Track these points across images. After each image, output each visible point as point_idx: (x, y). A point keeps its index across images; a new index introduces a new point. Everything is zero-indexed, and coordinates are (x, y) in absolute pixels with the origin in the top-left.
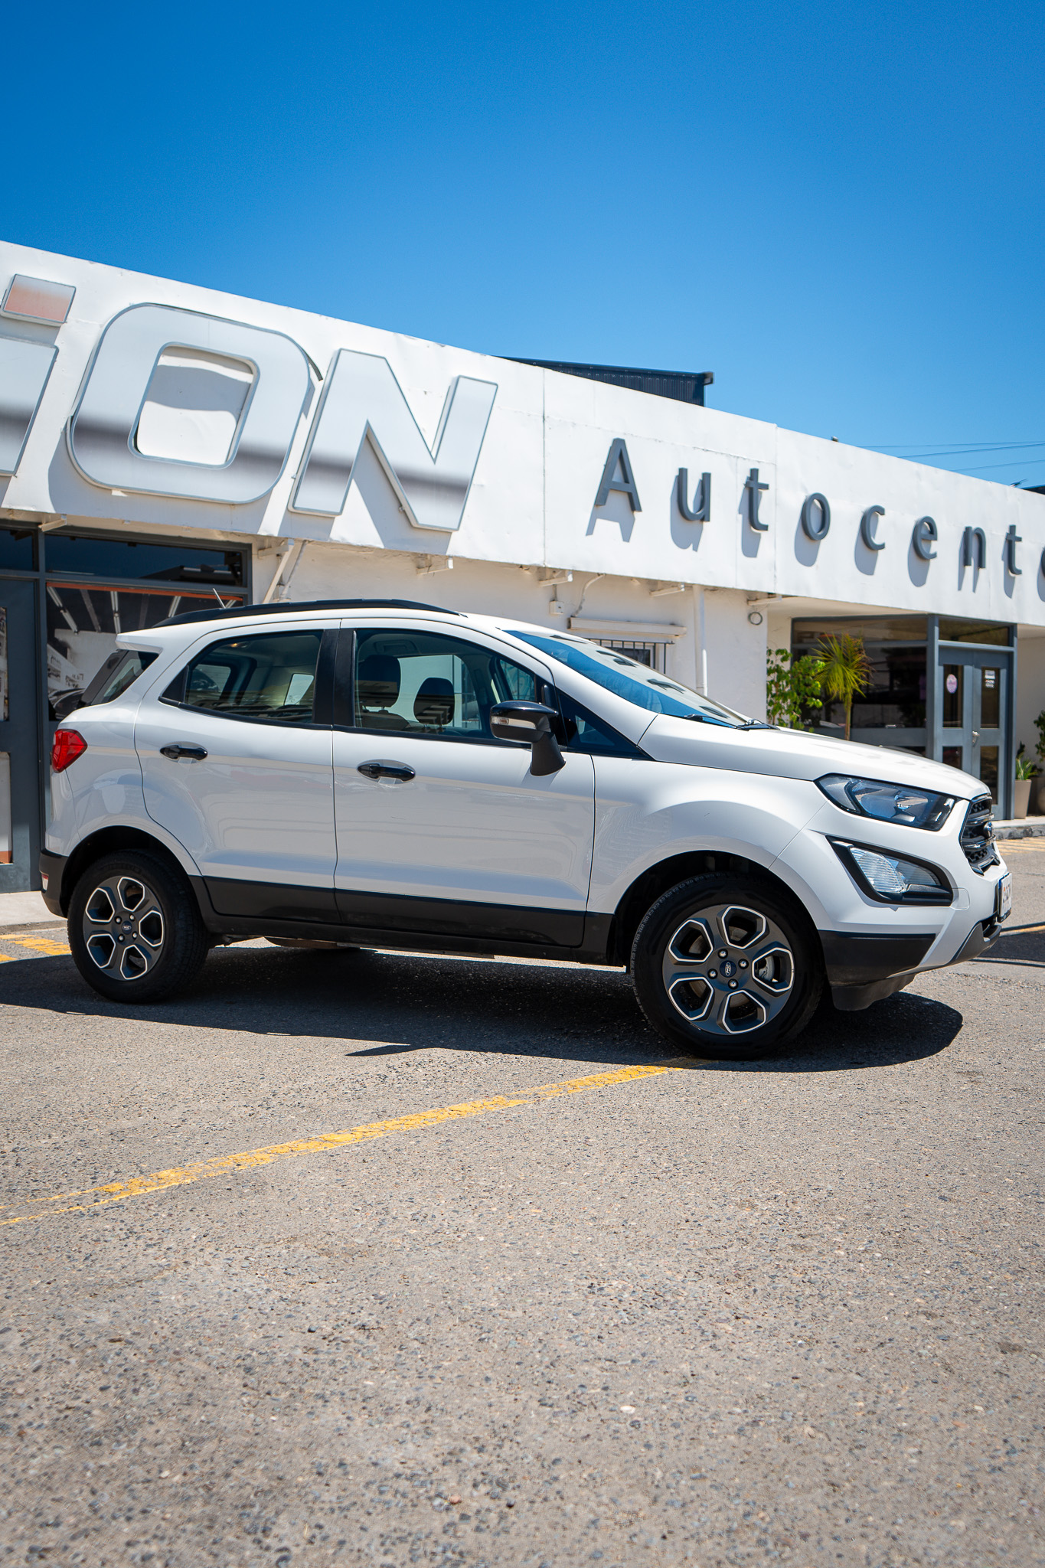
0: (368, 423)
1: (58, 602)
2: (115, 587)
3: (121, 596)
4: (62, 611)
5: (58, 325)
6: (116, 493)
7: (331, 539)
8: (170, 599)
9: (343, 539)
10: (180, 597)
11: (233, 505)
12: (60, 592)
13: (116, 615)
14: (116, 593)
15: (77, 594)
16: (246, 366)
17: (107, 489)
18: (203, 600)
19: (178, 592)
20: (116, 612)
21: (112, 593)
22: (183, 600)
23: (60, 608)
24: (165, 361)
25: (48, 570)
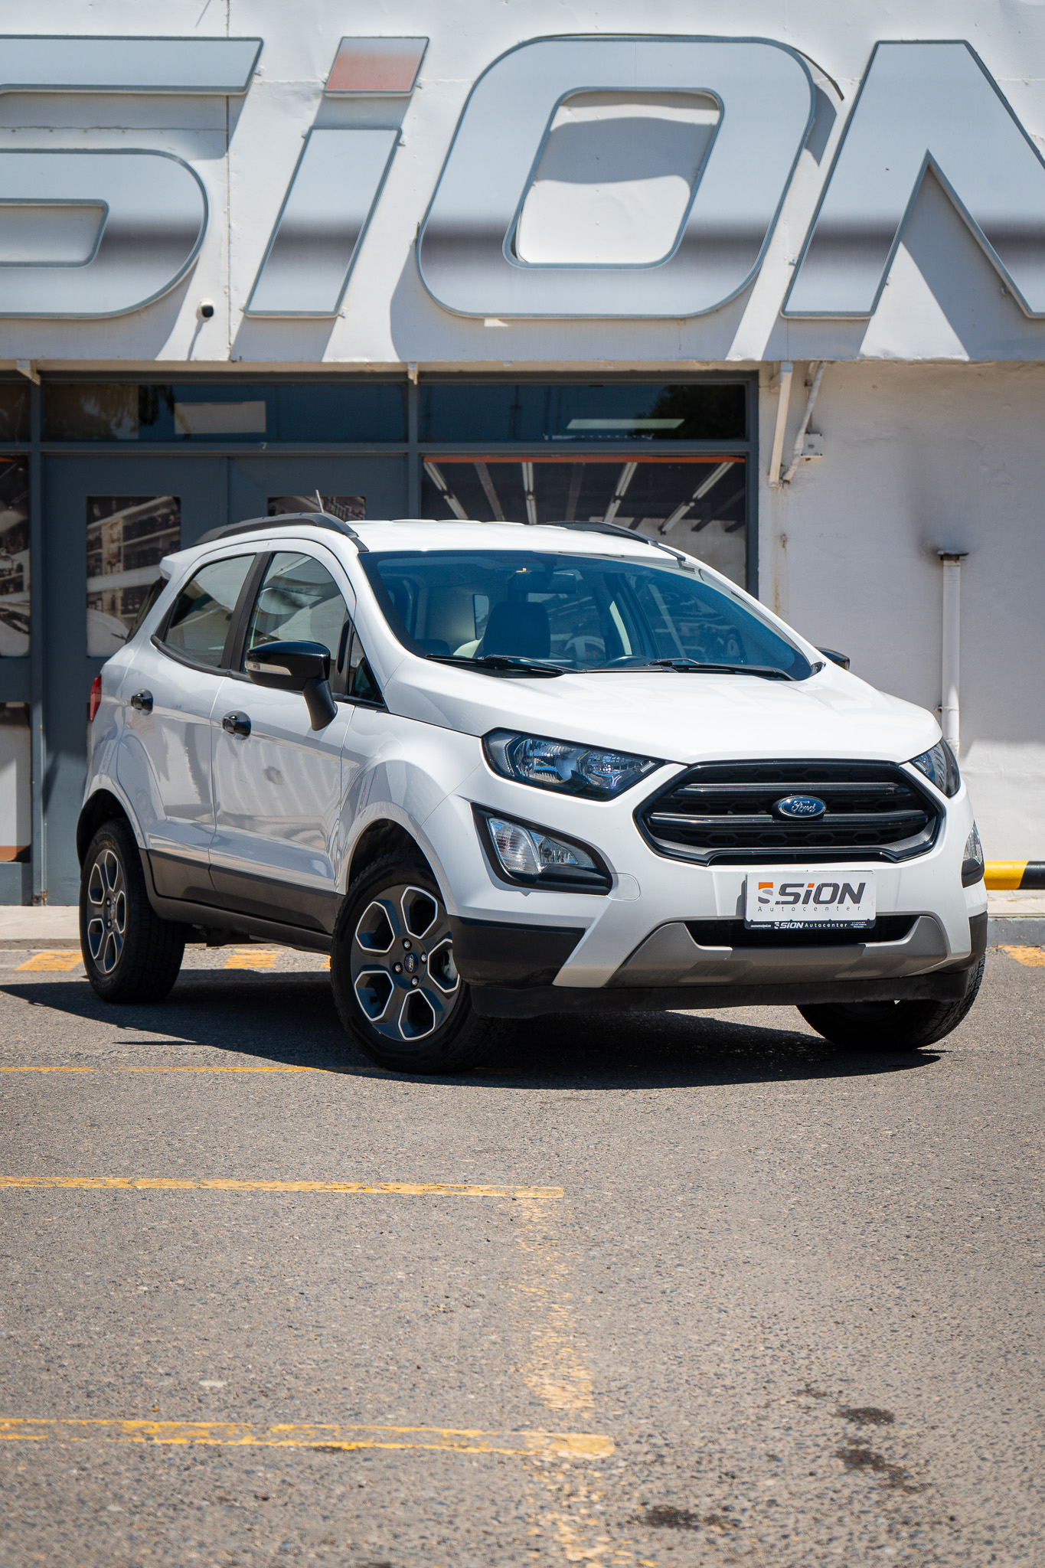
0: (928, 155)
1: (440, 483)
2: (527, 457)
3: (538, 469)
4: (446, 497)
5: (409, 95)
6: (489, 323)
7: (863, 355)
8: (620, 467)
9: (886, 353)
10: (635, 464)
11: (683, 319)
12: (445, 469)
13: (531, 497)
14: (530, 465)
15: (470, 468)
16: (708, 99)
17: (478, 319)
18: (675, 465)
19: (632, 457)
20: (529, 493)
21: (524, 465)
22: (641, 468)
23: (443, 493)
24: (567, 116)
25: (424, 438)
